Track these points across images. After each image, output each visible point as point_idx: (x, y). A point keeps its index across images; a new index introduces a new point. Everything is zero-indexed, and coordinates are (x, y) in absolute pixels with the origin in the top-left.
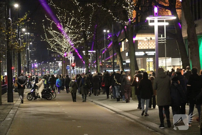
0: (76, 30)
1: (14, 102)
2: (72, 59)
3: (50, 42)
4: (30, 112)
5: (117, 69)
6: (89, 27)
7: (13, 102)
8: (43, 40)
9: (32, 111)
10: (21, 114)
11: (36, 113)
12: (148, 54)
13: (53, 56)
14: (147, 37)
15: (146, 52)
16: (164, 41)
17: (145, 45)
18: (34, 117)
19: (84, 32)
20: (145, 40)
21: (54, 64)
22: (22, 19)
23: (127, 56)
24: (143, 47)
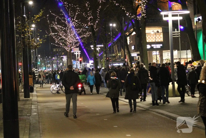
0: (84, 25)
1: (31, 98)
2: (78, 53)
3: (55, 37)
4: (51, 107)
5: (122, 63)
6: (97, 22)
7: (29, 98)
8: (48, 34)
9: (52, 106)
10: (43, 109)
11: (57, 107)
12: (154, 47)
13: (55, 50)
14: (154, 30)
15: (152, 46)
16: (178, 35)
17: (150, 38)
18: (58, 111)
19: (92, 27)
20: (152, 33)
21: (57, 59)
22: (38, 16)
23: (133, 50)
24: (152, 40)
